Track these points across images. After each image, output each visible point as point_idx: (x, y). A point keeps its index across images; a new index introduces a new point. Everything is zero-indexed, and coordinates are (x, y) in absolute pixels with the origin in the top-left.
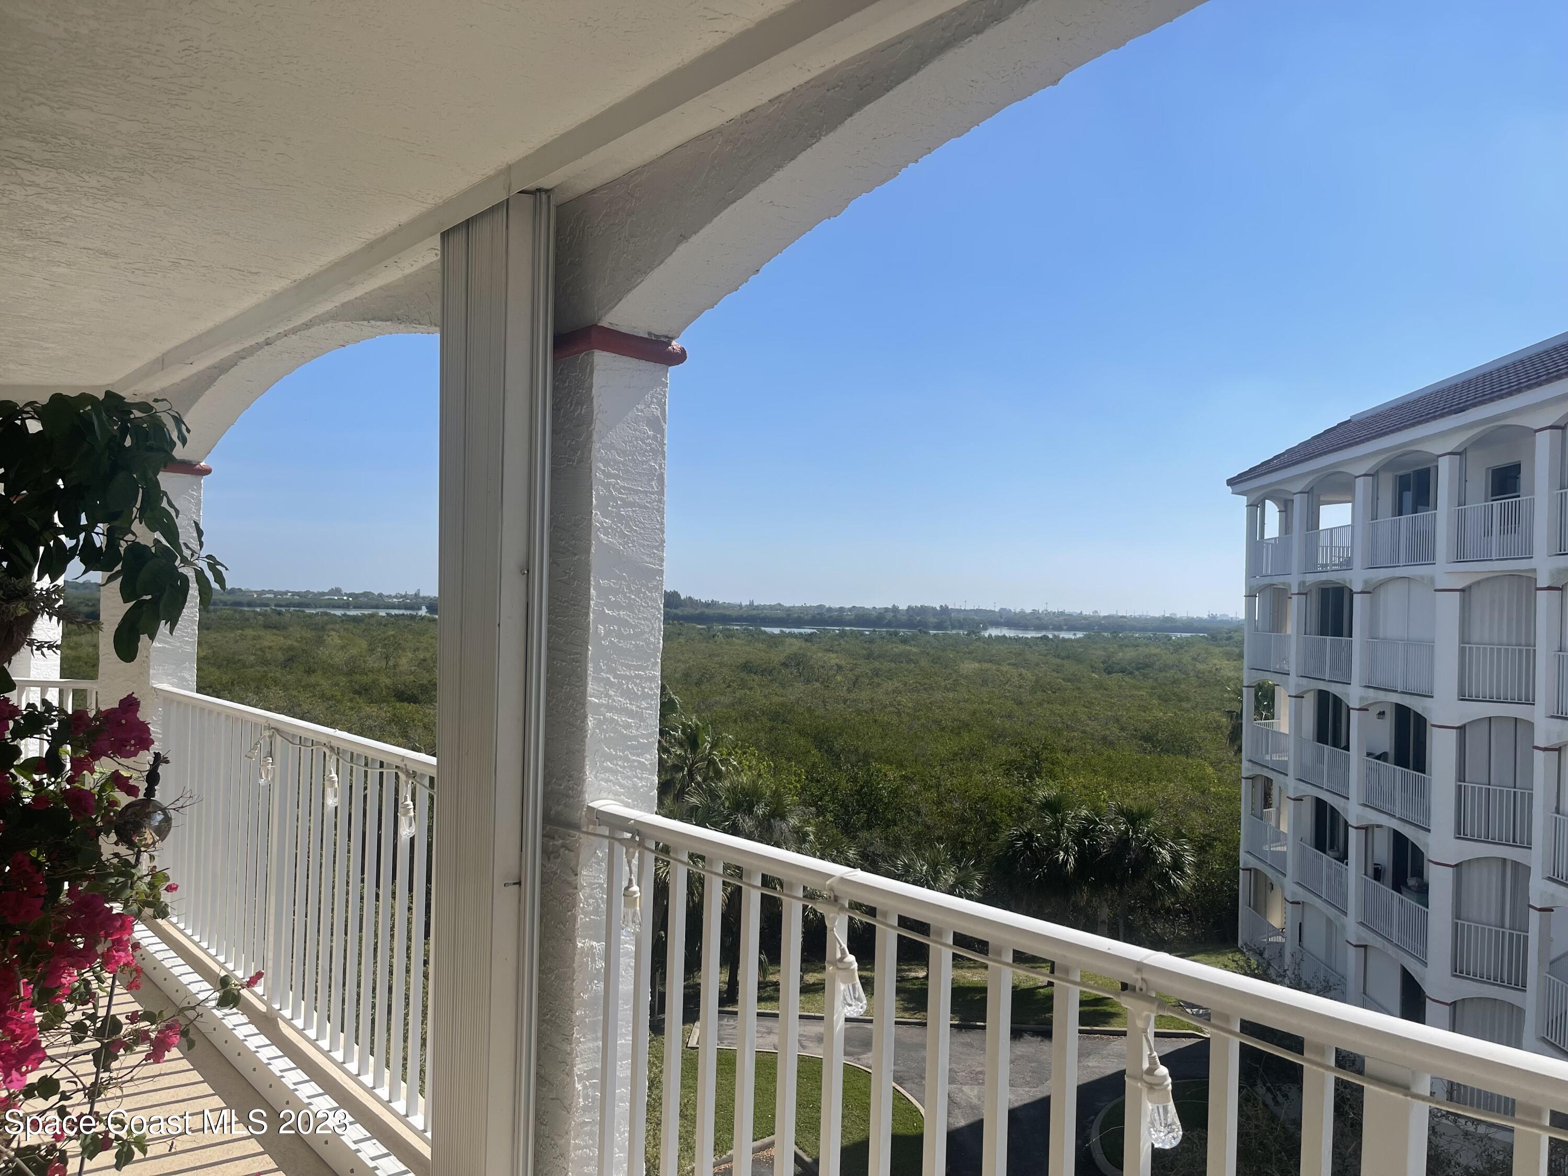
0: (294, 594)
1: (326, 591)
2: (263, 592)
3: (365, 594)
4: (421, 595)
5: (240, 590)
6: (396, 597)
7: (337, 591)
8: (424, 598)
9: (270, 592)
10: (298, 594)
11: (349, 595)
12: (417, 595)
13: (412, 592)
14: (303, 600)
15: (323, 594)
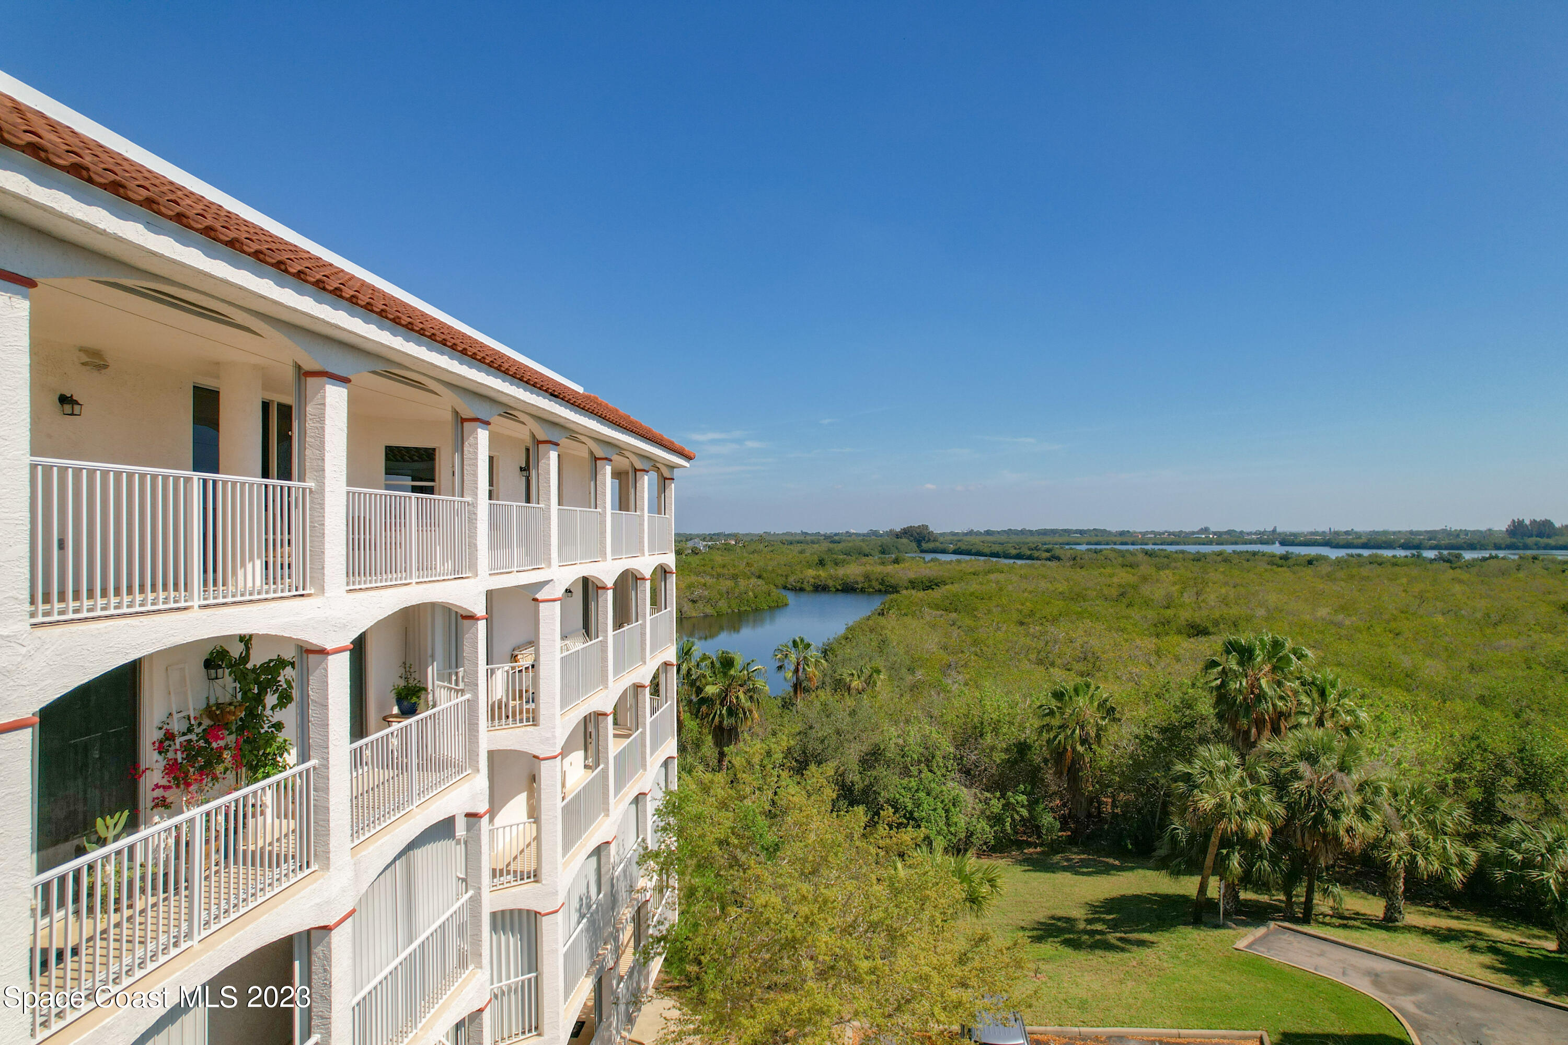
0: (1170, 534)
1: (1196, 530)
2: (1147, 533)
3: (1229, 532)
4: (1278, 530)
5: (1128, 532)
6: (1255, 534)
7: (1206, 530)
8: (1279, 534)
9: (1152, 532)
10: (1173, 534)
11: (1215, 533)
12: (1274, 531)
13: (1270, 529)
14: (1177, 539)
15: (1193, 533)
